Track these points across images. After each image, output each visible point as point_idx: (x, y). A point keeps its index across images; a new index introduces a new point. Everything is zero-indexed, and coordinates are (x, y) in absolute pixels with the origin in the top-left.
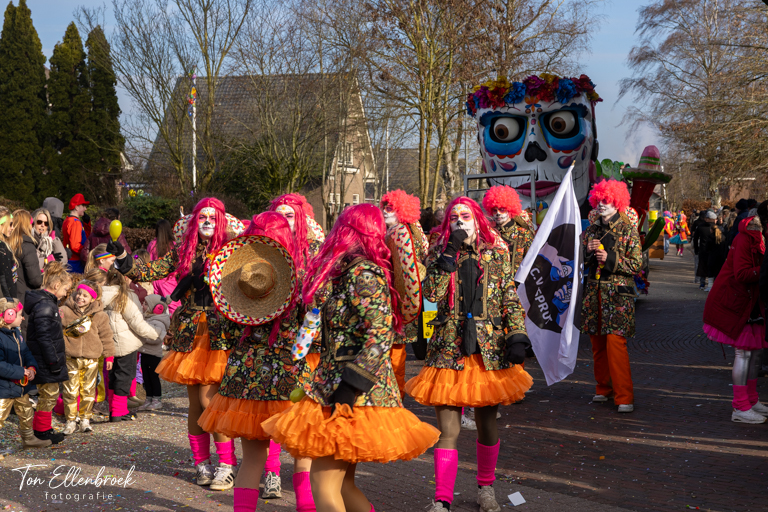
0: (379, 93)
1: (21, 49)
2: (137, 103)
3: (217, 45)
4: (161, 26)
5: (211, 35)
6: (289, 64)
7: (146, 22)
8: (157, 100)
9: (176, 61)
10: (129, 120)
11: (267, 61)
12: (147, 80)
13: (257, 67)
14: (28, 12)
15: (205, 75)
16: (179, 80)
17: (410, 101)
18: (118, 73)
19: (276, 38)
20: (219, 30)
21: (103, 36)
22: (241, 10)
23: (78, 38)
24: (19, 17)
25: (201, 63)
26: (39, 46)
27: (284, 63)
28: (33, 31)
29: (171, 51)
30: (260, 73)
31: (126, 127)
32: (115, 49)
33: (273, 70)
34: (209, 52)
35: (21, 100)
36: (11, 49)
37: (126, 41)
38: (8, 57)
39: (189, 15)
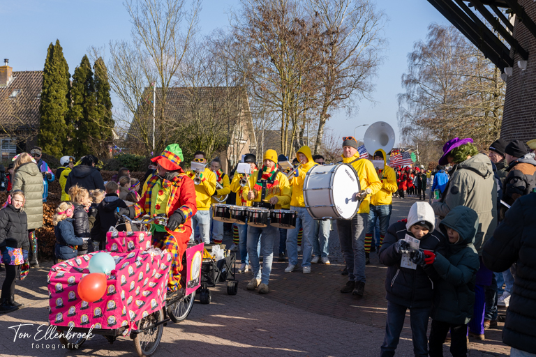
0: (259, 98)
1: (55, 69)
2: (122, 101)
3: (168, 69)
4: (136, 58)
5: (165, 64)
6: (209, 81)
7: (128, 55)
8: (133, 99)
9: (144, 78)
10: (117, 110)
11: (196, 79)
12: (128, 88)
13: (190, 82)
14: (61, 49)
15: (161, 86)
16: (146, 89)
17: (276, 103)
18: (112, 84)
19: (201, 66)
20: (169, 61)
21: (103, 63)
22: (182, 49)
23: (88, 64)
24: (54, 52)
25: (159, 79)
26: (67, 68)
27: (206, 80)
28: (63, 60)
29: (142, 72)
30: (192, 86)
31: (115, 115)
32: (110, 70)
33: (199, 84)
34: (164, 73)
35: (56, 98)
36: (51, 69)
37: (116, 66)
38: (49, 74)
39: (152, 52)
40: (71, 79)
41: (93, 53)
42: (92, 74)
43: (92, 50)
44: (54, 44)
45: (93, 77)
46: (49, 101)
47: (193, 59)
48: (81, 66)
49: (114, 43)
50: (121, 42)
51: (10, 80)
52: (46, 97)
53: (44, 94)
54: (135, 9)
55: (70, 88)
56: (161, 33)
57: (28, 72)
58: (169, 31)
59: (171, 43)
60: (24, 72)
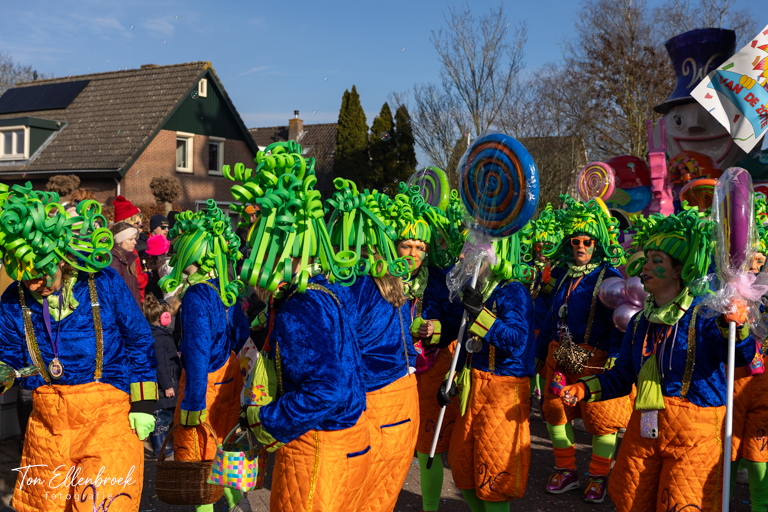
1: (351, 121)
2: (429, 158)
3: (485, 117)
4: (446, 104)
5: (481, 110)
6: (535, 130)
7: (436, 101)
8: (443, 155)
9: (456, 129)
11: (520, 128)
12: (435, 141)
13: (512, 132)
14: (358, 96)
16: (459, 142)
18: (416, 137)
19: (526, 111)
20: (487, 106)
21: (407, 112)
22: (502, 92)
23: (389, 113)
24: (351, 101)
25: (474, 130)
26: (364, 119)
27: (532, 128)
28: (361, 109)
29: (453, 121)
30: (515, 136)
32: (415, 119)
33: (524, 134)
34: (480, 121)
36: (346, 121)
37: (422, 115)
38: (344, 126)
39: (466, 96)
40: (370, 132)
41: (394, 101)
42: (393, 125)
43: (393, 97)
44: (350, 91)
45: (395, 128)
47: (516, 103)
48: (381, 116)
49: (419, 87)
50: (427, 86)
53: (338, 150)
54: (444, 45)
55: (368, 143)
56: (477, 72)
57: (320, 125)
58: (486, 70)
59: (488, 85)
60: (316, 126)
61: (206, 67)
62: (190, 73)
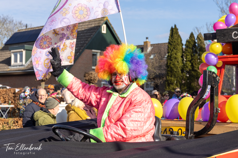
14: (177, 29)
23: (194, 37)
24: (174, 31)
26: (181, 41)
35: (176, 58)
36: (172, 42)
38: (171, 45)
40: (184, 47)
42: (196, 43)
43: (196, 29)
44: (174, 27)
45: (197, 44)
46: (171, 60)
48: (190, 39)
49: (209, 24)
51: (149, 49)
52: (169, 58)
53: (168, 56)
54: (221, 3)
55: (183, 52)
57: (159, 44)
60: (157, 44)
61: (105, 19)
62: (98, 22)
